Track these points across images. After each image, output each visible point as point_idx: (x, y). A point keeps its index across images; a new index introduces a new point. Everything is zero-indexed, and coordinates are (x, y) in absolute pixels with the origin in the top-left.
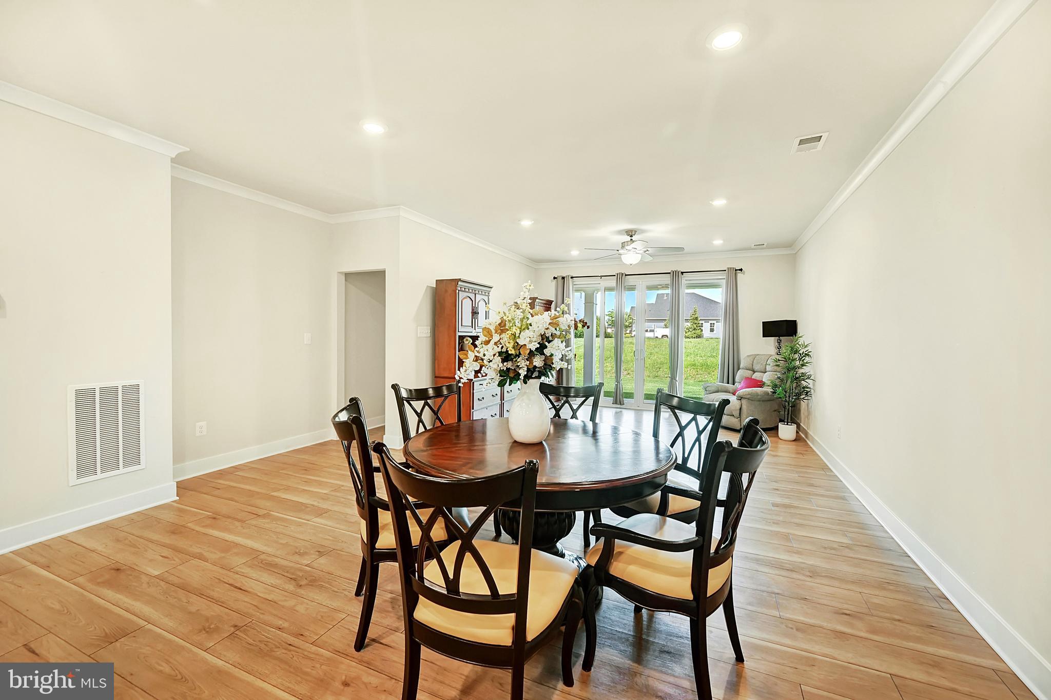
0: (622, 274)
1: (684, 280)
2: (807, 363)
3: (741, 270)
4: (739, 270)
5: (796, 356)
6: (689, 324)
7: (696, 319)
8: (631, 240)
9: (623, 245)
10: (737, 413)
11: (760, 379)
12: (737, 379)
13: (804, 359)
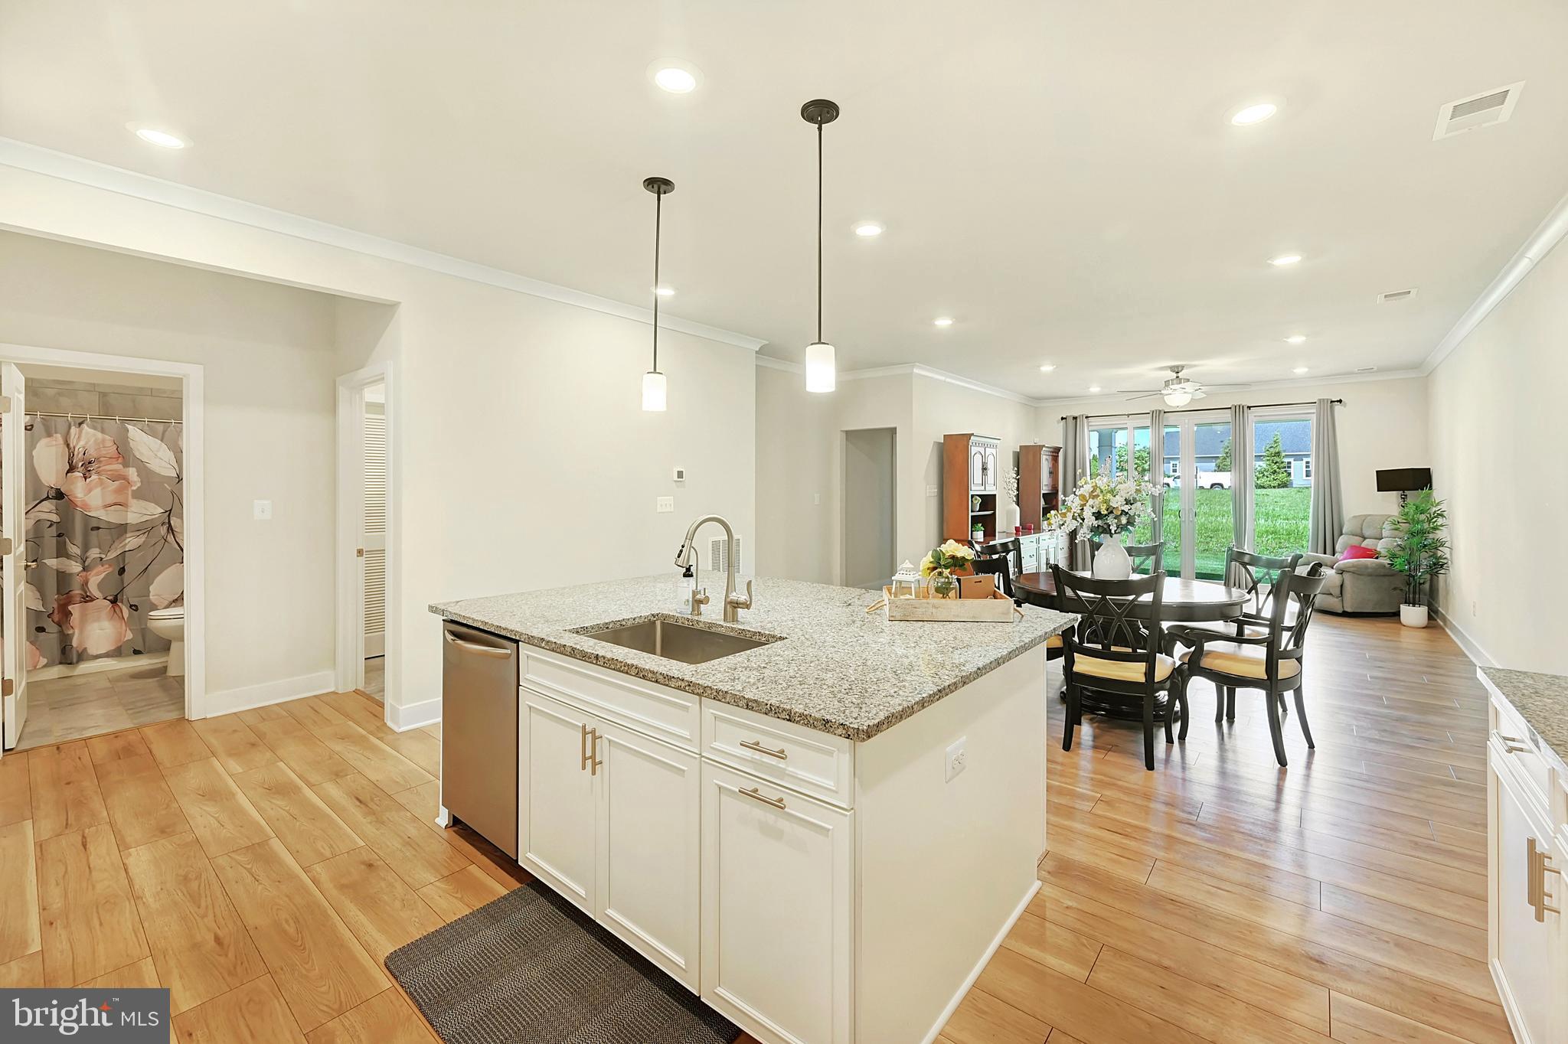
0: (1160, 411)
1: (1252, 416)
2: (1442, 526)
3: (1340, 401)
4: (1338, 401)
5: (1423, 517)
6: (1263, 464)
7: (1278, 454)
8: (1177, 377)
9: (1167, 383)
10: (1337, 591)
11: (1373, 548)
12: (1338, 547)
13: (1436, 521)
